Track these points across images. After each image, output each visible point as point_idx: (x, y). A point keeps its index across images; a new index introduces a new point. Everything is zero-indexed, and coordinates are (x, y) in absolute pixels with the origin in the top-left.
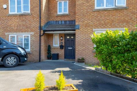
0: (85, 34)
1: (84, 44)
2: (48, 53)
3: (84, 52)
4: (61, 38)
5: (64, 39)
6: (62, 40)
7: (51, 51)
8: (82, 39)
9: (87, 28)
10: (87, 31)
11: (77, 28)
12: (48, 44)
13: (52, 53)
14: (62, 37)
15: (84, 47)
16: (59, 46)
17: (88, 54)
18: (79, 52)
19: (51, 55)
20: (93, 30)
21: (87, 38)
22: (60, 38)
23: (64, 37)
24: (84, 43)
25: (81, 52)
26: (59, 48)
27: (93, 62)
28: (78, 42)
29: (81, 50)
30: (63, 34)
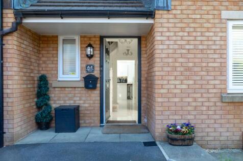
0: (192, 30)
1: (188, 69)
2: (37, 104)
3: (190, 100)
4: (89, 49)
5: (97, 53)
6: (90, 57)
7: (49, 99)
8: (181, 47)
9: (200, 8)
10: (198, 16)
11: (161, 5)
12: (39, 70)
13: (54, 105)
14: (90, 45)
15: (191, 82)
16: (79, 79)
17: (204, 108)
18: (171, 100)
19: (49, 113)
20: (223, 17)
21: (200, 47)
22: (83, 49)
23: (97, 46)
24: (191, 65)
25: (177, 100)
26: (82, 84)
27: (222, 138)
28: (166, 60)
29: (178, 91)
30: (95, 37)
